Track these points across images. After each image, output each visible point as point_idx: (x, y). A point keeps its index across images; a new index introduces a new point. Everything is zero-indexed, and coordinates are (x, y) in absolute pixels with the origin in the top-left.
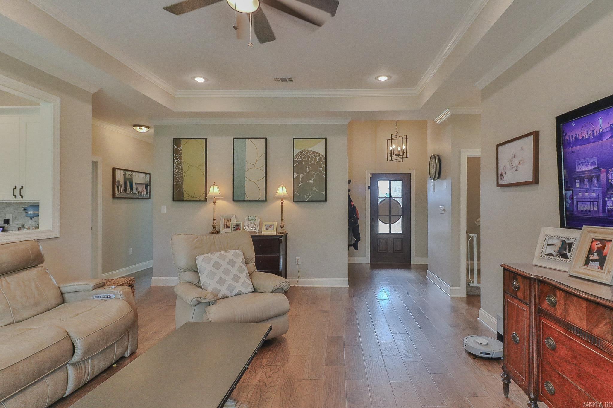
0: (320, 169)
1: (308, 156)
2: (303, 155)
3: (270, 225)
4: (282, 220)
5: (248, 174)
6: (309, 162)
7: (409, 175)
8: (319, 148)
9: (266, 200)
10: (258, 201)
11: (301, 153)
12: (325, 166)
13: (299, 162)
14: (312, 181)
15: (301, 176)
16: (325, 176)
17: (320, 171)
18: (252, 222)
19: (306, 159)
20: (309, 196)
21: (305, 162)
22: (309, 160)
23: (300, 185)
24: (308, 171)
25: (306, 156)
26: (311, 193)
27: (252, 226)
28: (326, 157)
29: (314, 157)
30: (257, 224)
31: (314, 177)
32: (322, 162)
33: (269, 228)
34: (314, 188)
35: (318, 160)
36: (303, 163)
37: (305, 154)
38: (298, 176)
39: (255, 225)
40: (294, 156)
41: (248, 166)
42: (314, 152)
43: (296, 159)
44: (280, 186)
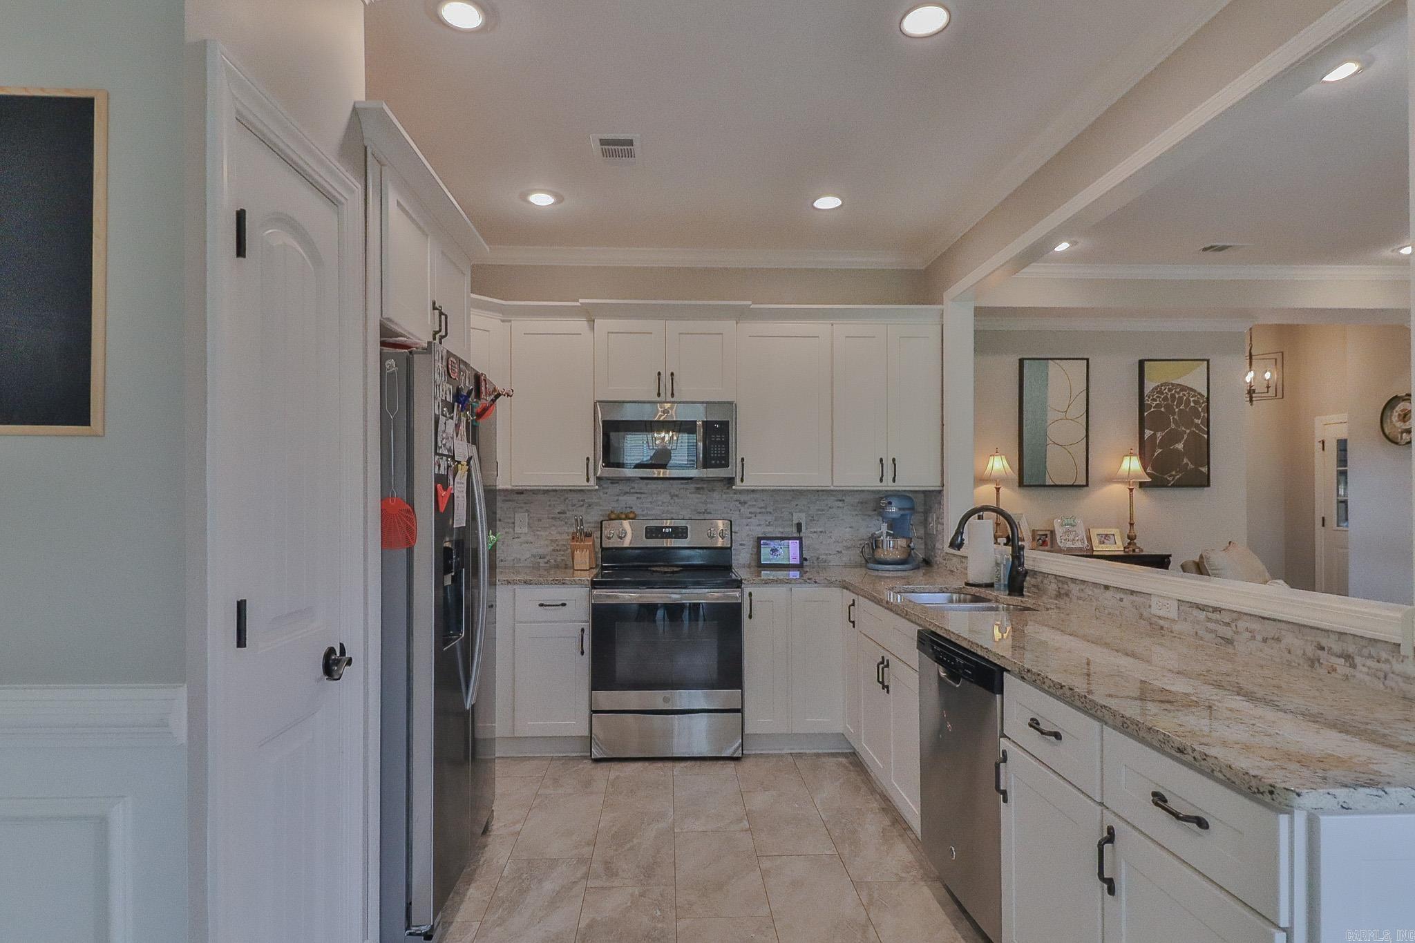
0: (1196, 421)
1: (1173, 396)
2: (1163, 394)
3: (1106, 535)
4: (1131, 525)
5: (1050, 431)
6: (1175, 407)
8: (1194, 379)
9: (1087, 485)
10: (1073, 486)
11: (1158, 390)
12: (1206, 415)
13: (1154, 407)
14: (1180, 446)
15: (1159, 435)
16: (1206, 436)
17: (1197, 426)
18: (1071, 529)
19: (1170, 402)
20: (1174, 476)
21: (1167, 407)
22: (1175, 403)
23: (1156, 454)
24: (1173, 426)
25: (1169, 396)
26: (1178, 469)
27: (1072, 537)
28: (1208, 399)
29: (1185, 398)
30: (1082, 534)
31: (1186, 436)
32: (1200, 407)
33: (1107, 542)
34: (1185, 460)
35: (1192, 404)
36: (1163, 409)
37: (1166, 391)
38: (1153, 437)
39: (1077, 535)
40: (1147, 392)
41: (1051, 416)
42: (1184, 388)
43: (1148, 401)
44: (1127, 456)
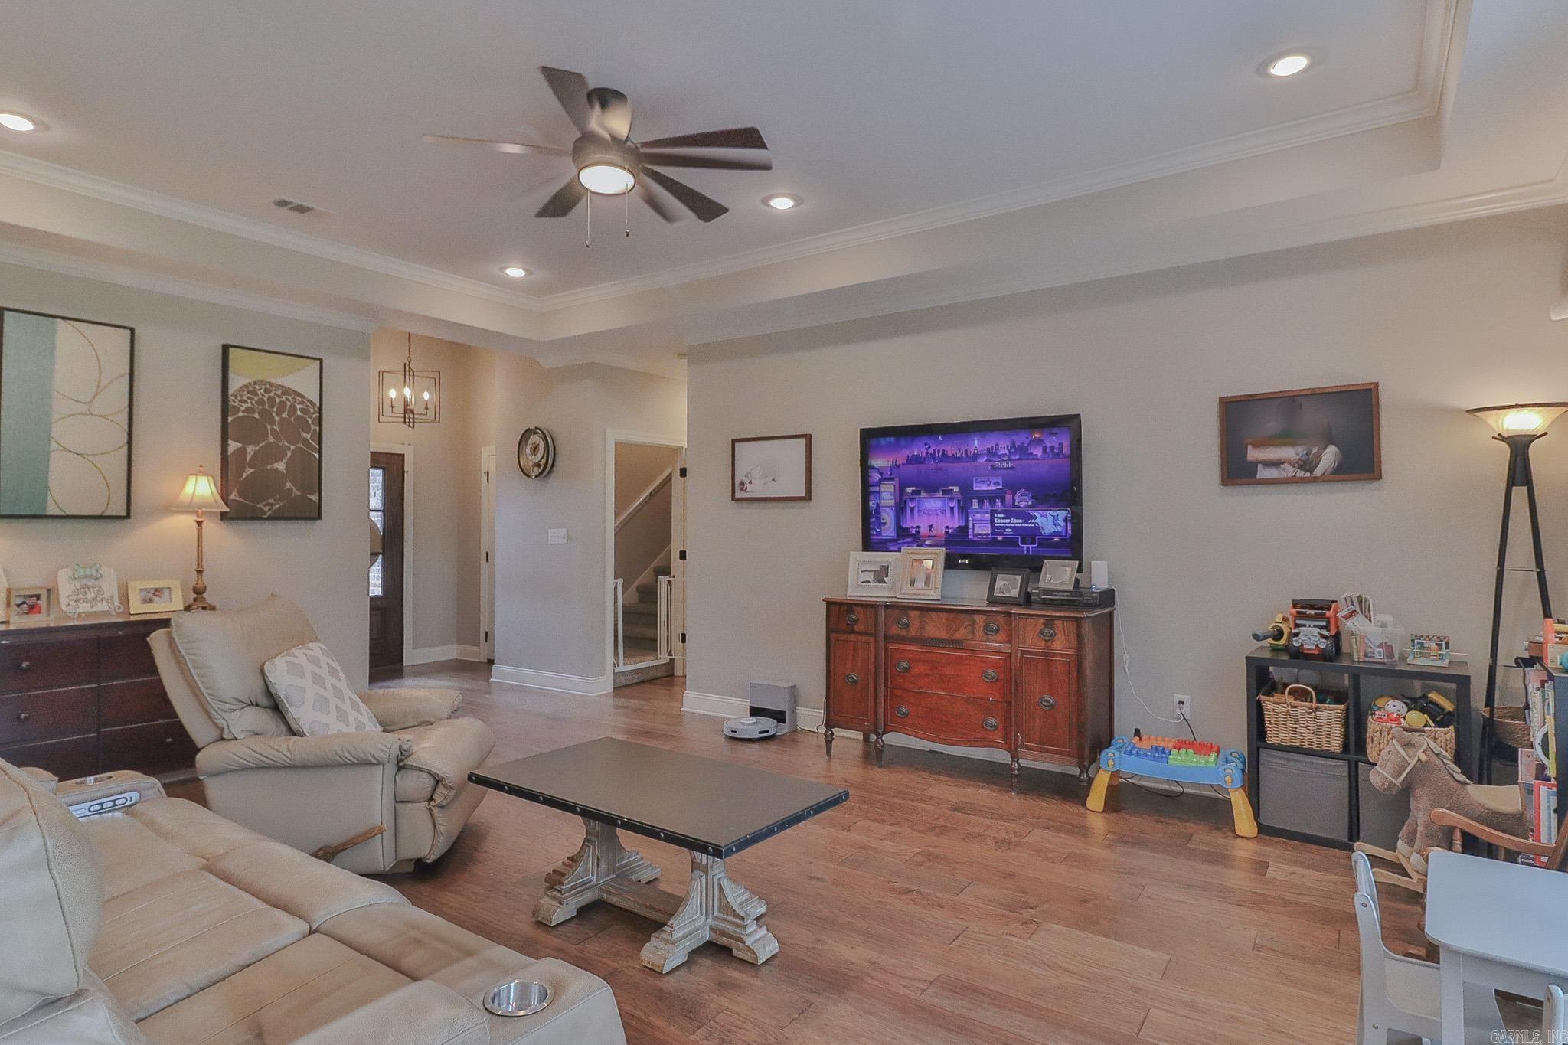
0: (304, 435)
1: (271, 400)
2: (257, 395)
3: (157, 590)
4: (199, 572)
5: (57, 431)
6: (274, 414)
7: (401, 458)
8: (302, 381)
9: (128, 516)
10: (101, 517)
11: (250, 389)
12: (318, 428)
13: (243, 412)
14: (281, 466)
15: (251, 450)
16: (317, 455)
17: (305, 441)
18: (90, 583)
19: (267, 406)
20: (272, 505)
21: (262, 413)
22: (275, 409)
23: (245, 475)
24: (271, 439)
25: (266, 399)
26: (278, 497)
27: (90, 596)
28: (320, 408)
29: (289, 404)
30: (110, 588)
31: (289, 454)
32: (310, 417)
33: (156, 599)
34: (289, 485)
35: (299, 413)
36: (256, 416)
37: (262, 391)
38: (241, 452)
39: (100, 591)
40: (230, 392)
41: (61, 408)
42: (287, 391)
43: (234, 402)
44: (192, 475)
